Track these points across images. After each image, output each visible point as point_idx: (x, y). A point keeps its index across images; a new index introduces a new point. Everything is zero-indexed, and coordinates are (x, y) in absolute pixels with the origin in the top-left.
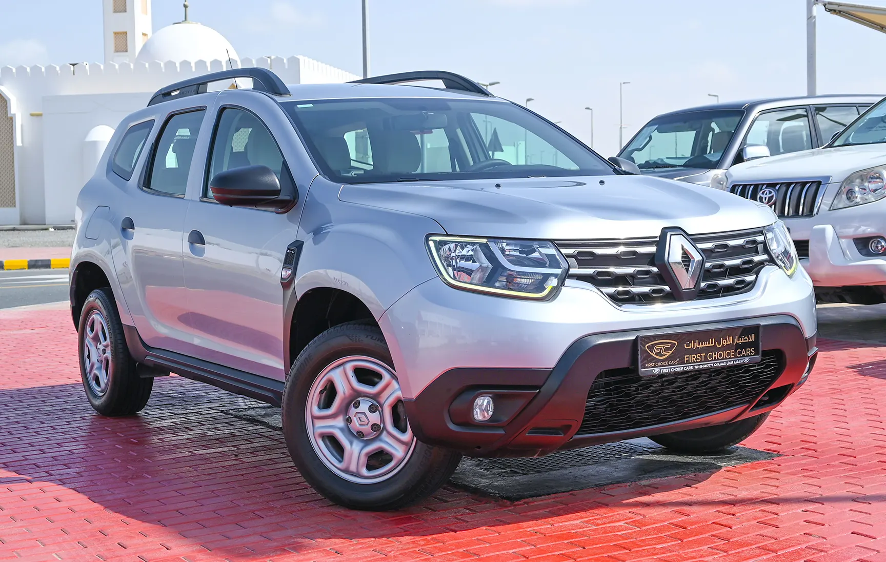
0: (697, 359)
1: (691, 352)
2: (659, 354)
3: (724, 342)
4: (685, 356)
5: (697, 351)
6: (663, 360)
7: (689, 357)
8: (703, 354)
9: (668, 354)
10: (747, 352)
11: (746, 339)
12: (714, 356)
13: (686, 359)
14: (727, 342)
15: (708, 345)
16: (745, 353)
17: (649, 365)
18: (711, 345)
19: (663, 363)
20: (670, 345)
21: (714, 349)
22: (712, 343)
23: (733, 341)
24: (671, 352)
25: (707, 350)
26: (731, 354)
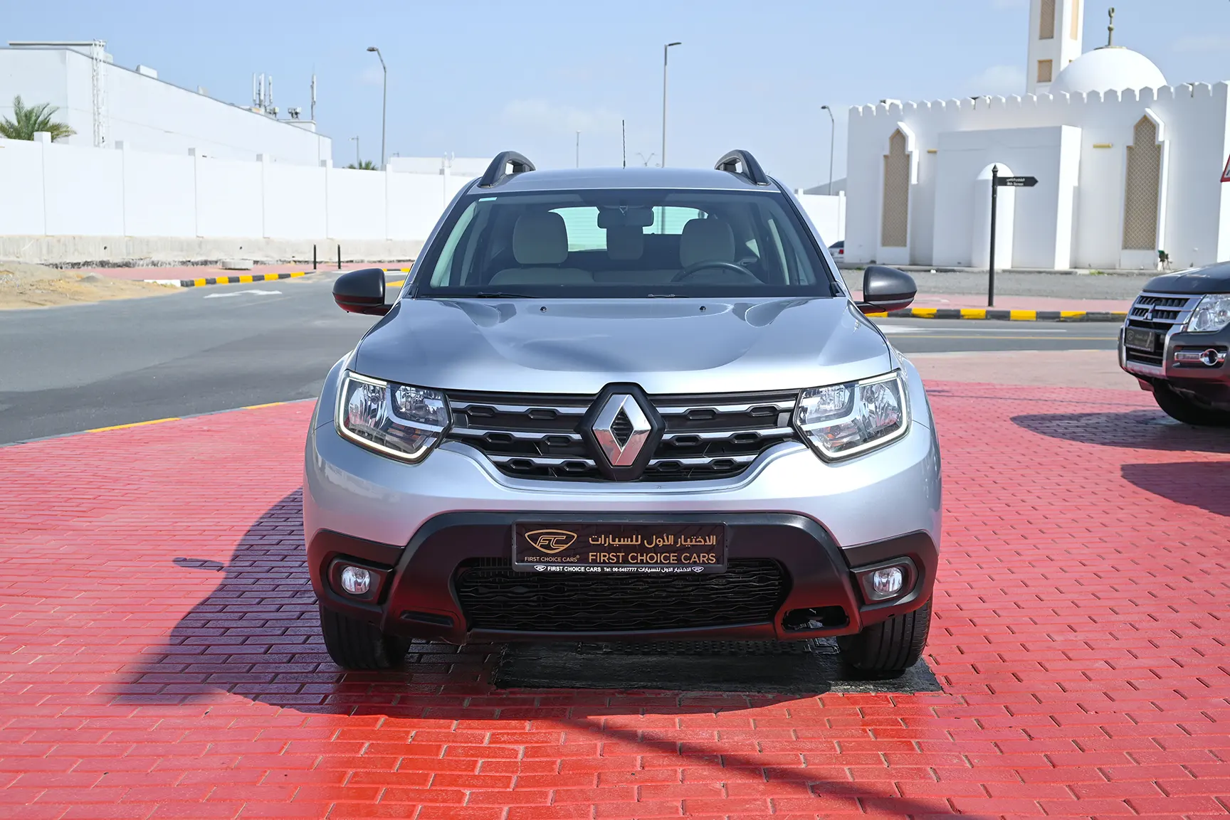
0: (609, 559)
1: (601, 549)
2: (548, 547)
3: (660, 541)
4: (590, 554)
5: (611, 549)
6: (553, 555)
7: (596, 556)
8: (621, 554)
9: (562, 549)
10: (702, 559)
11: (701, 542)
12: (639, 558)
13: (591, 558)
14: (664, 541)
15: (629, 543)
16: (697, 559)
17: (530, 559)
18: (634, 543)
19: (553, 559)
20: (565, 537)
21: (642, 549)
22: (637, 541)
23: (676, 542)
24: (566, 546)
25: (627, 549)
26: (672, 558)
